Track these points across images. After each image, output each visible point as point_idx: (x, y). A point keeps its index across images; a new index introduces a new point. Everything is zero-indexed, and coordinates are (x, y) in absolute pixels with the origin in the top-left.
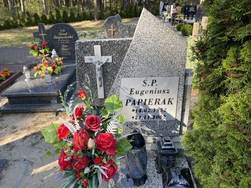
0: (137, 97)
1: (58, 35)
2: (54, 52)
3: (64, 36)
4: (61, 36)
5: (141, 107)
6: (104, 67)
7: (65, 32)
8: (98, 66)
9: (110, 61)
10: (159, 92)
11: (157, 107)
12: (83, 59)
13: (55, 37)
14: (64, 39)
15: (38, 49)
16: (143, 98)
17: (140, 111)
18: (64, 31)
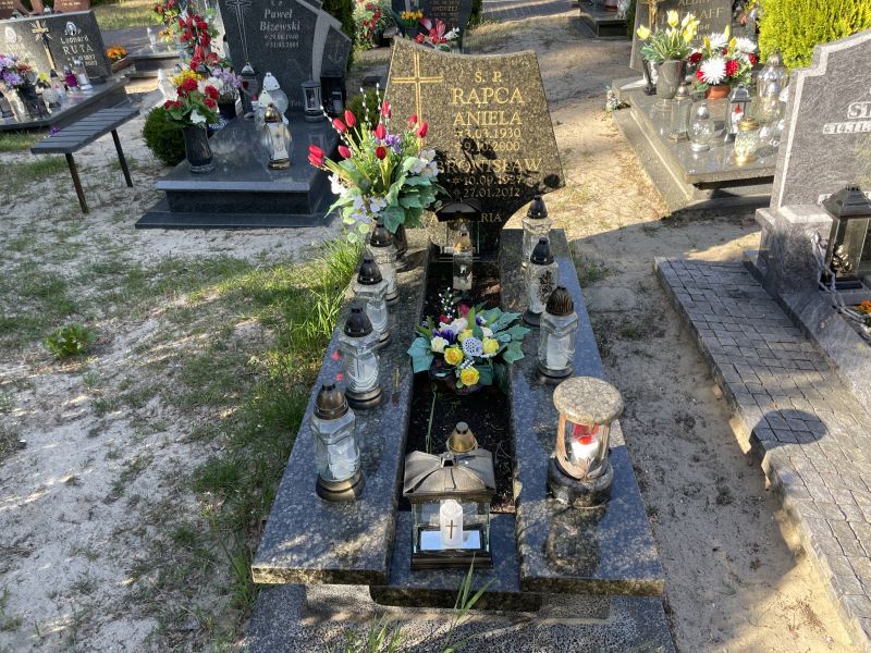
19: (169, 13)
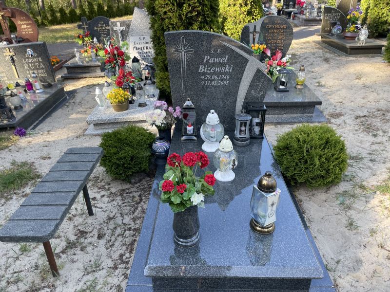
0: (138, 46)
1: (97, 27)
2: (95, 40)
3: (103, 27)
4: (100, 27)
5: (140, 51)
6: (122, 32)
7: (103, 24)
8: (119, 32)
9: (124, 29)
10: (147, 43)
11: (147, 51)
12: (113, 29)
13: (96, 28)
14: (103, 30)
15: (83, 38)
16: (141, 46)
17: (140, 53)
18: (103, 22)
19: (86, 39)
